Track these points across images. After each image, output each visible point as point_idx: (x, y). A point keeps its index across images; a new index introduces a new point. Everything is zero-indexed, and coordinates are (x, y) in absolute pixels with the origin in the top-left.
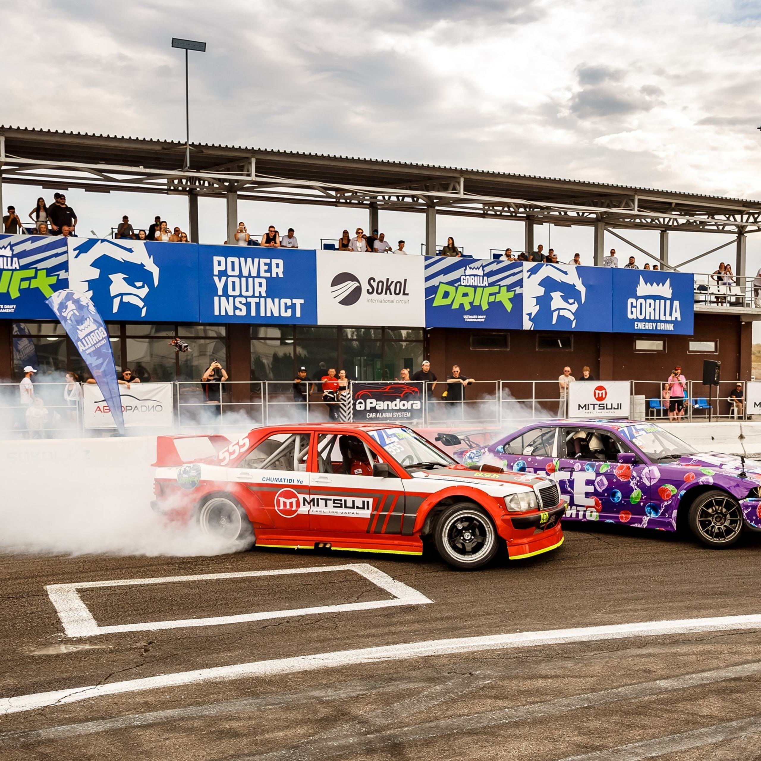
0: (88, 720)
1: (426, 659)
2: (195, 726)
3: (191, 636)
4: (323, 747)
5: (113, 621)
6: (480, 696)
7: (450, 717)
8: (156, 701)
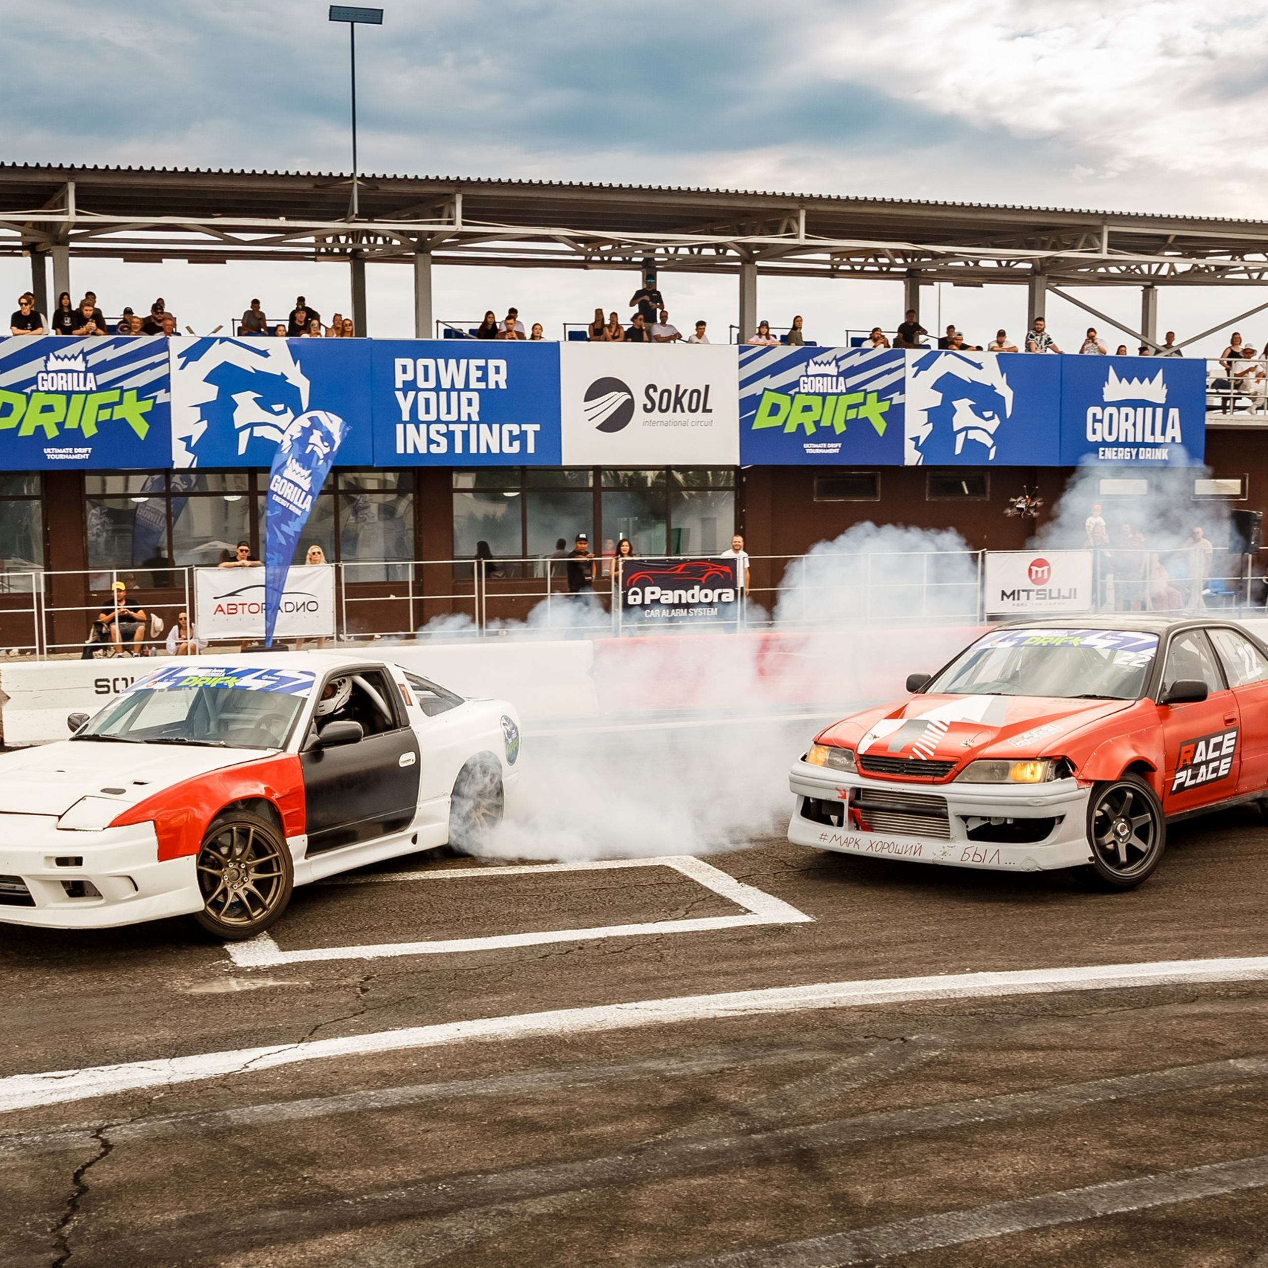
0: (297, 1097)
1: (823, 1014)
2: (468, 1111)
3: (430, 969)
4: (683, 1151)
5: (302, 942)
6: (926, 1076)
7: (883, 1109)
8: (397, 1071)
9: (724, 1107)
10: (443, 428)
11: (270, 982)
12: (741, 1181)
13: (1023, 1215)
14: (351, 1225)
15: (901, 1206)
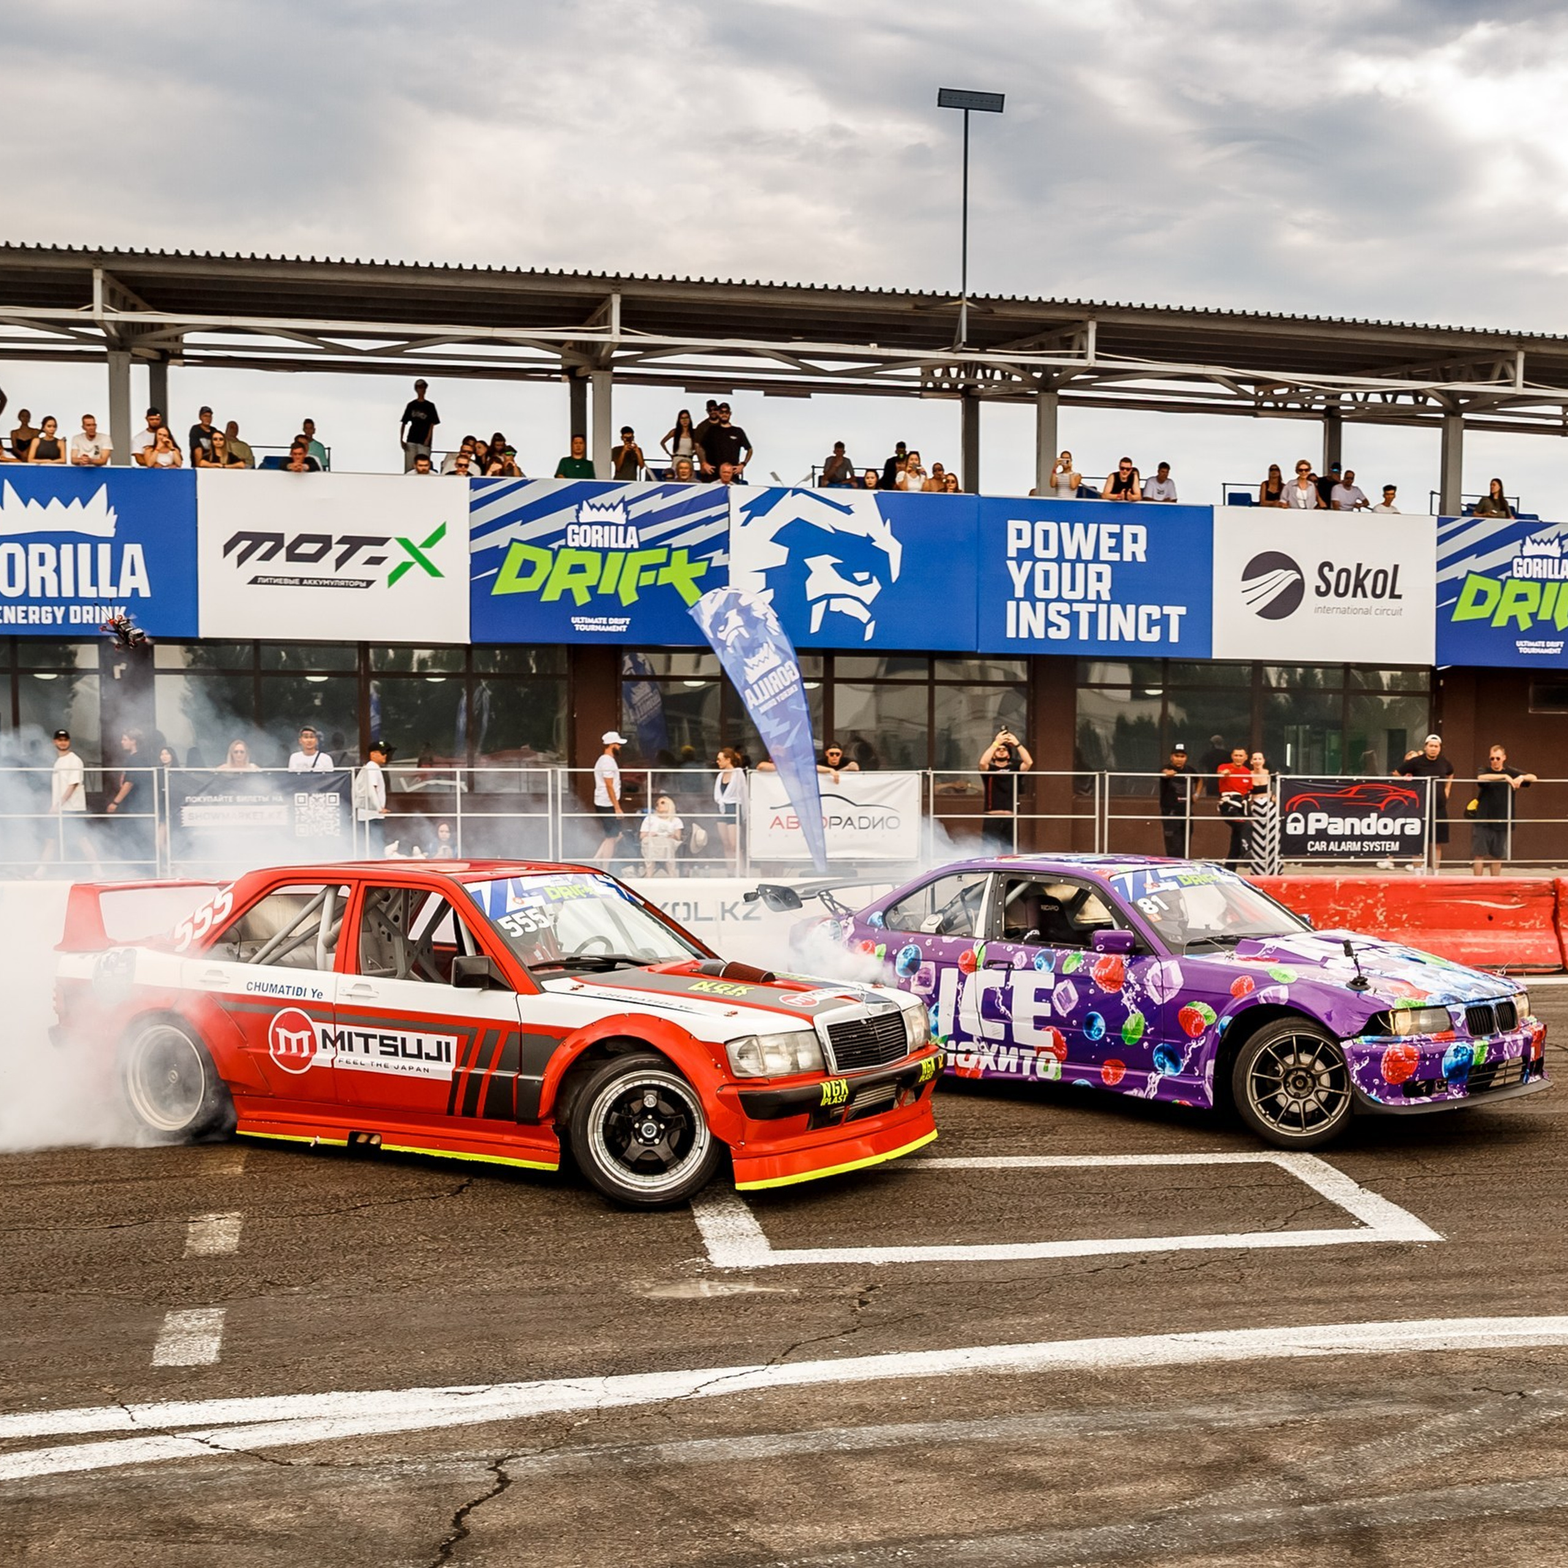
0: (750, 1432)
1: (1427, 1357)
2: (956, 1459)
3: (951, 1280)
4: (1212, 1523)
5: (799, 1240)
6: (1541, 1442)
7: (1477, 1482)
8: (880, 1405)
9: (1275, 1468)
10: (1065, 608)
11: (750, 1288)
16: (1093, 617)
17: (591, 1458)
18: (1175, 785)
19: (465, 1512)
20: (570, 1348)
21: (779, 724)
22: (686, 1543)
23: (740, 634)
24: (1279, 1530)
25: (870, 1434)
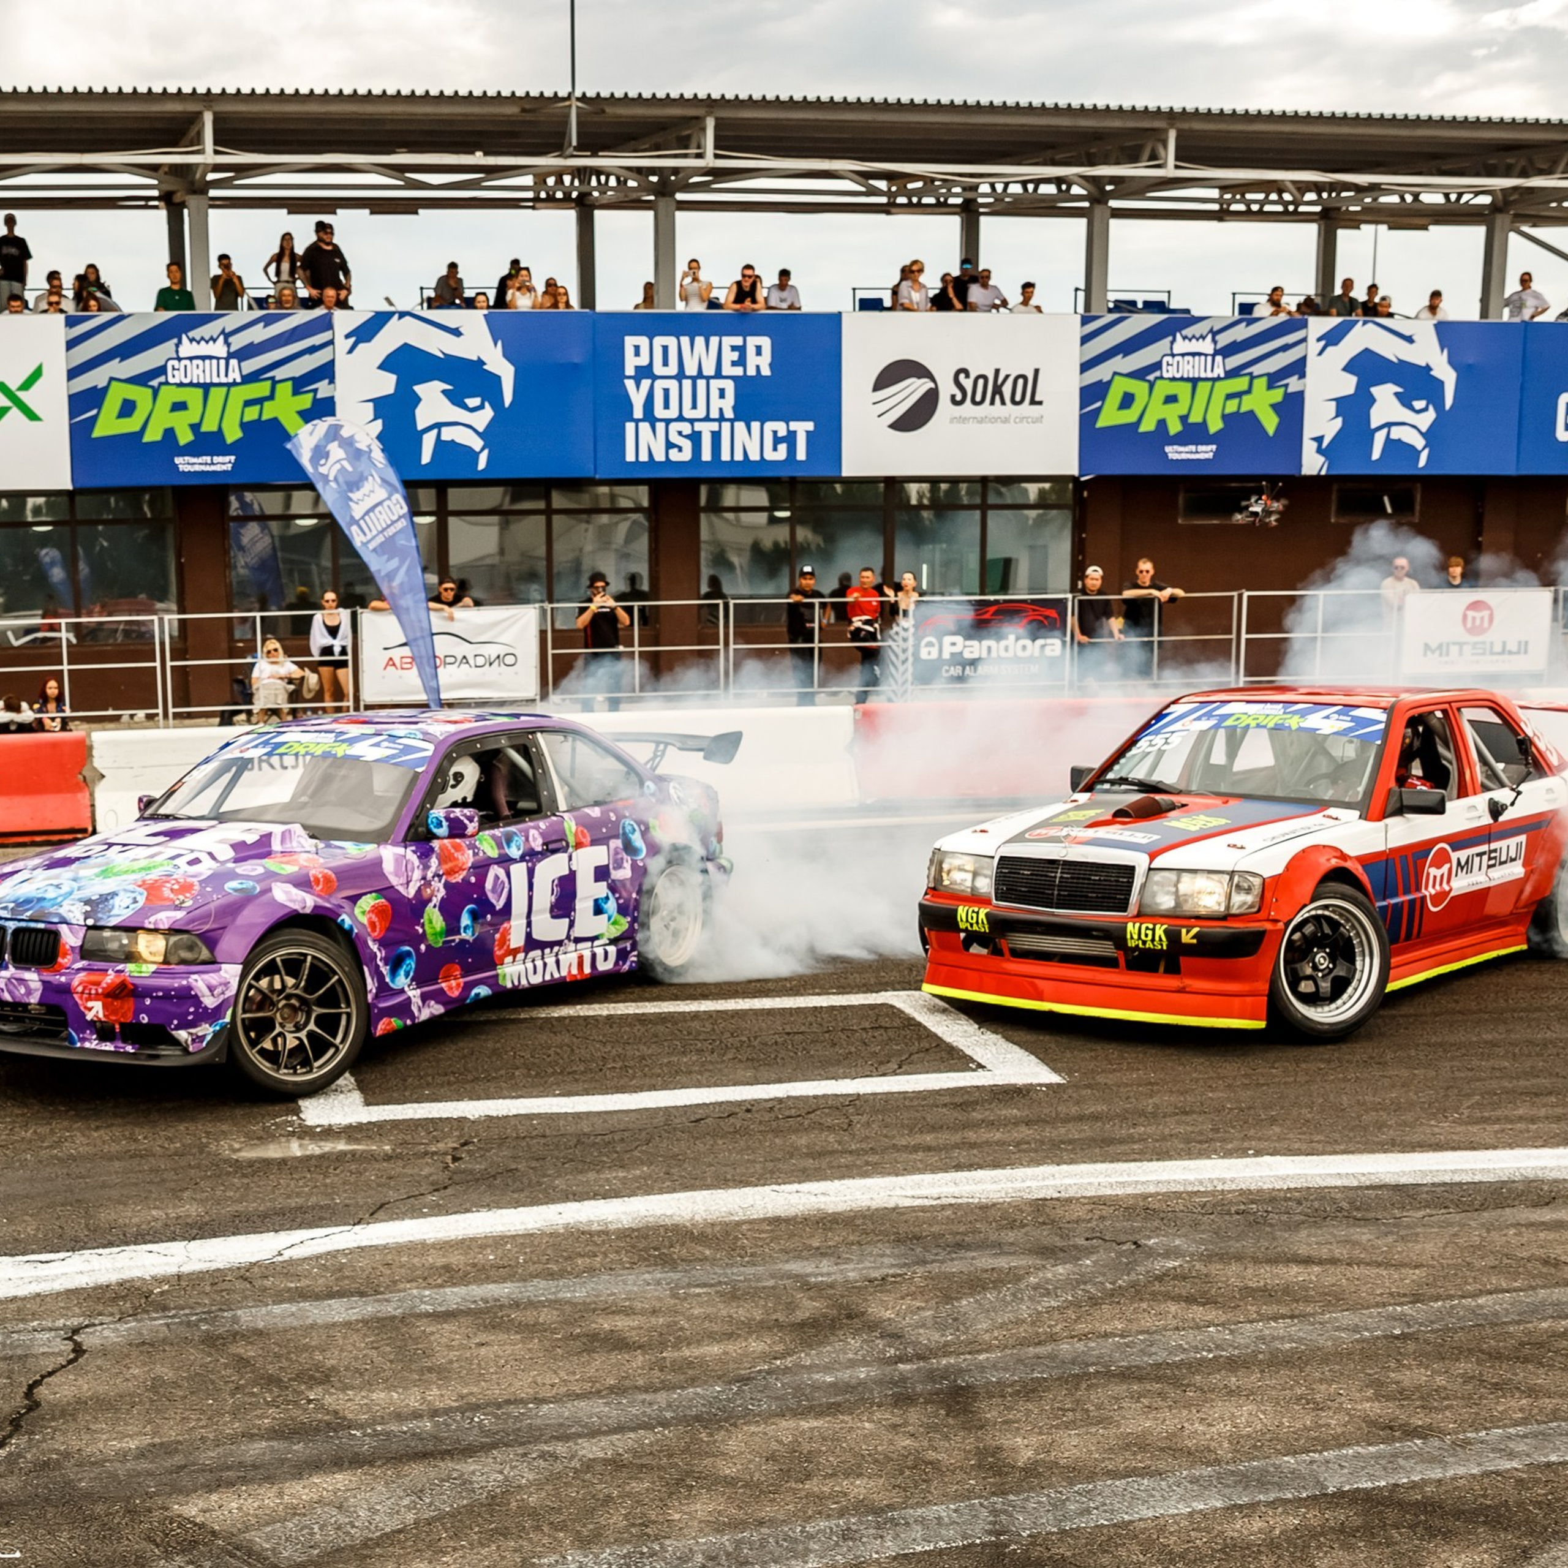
0: (331, 1295)
1: (1040, 1206)
2: (541, 1320)
3: (548, 1132)
4: (802, 1383)
5: (395, 1095)
6: (1154, 1294)
7: (1084, 1337)
8: (466, 1264)
9: (872, 1326)
10: (686, 428)
11: (341, 1146)
12: (867, 1425)
13: (1228, 1486)
14: (350, 1463)
15: (1068, 1467)
16: (716, 436)
17: (168, 1325)
18: (803, 610)
19: (37, 1383)
20: (154, 1212)
21: (388, 560)
22: (259, 1412)
23: (343, 467)
24: (871, 1391)
25: (454, 1296)
